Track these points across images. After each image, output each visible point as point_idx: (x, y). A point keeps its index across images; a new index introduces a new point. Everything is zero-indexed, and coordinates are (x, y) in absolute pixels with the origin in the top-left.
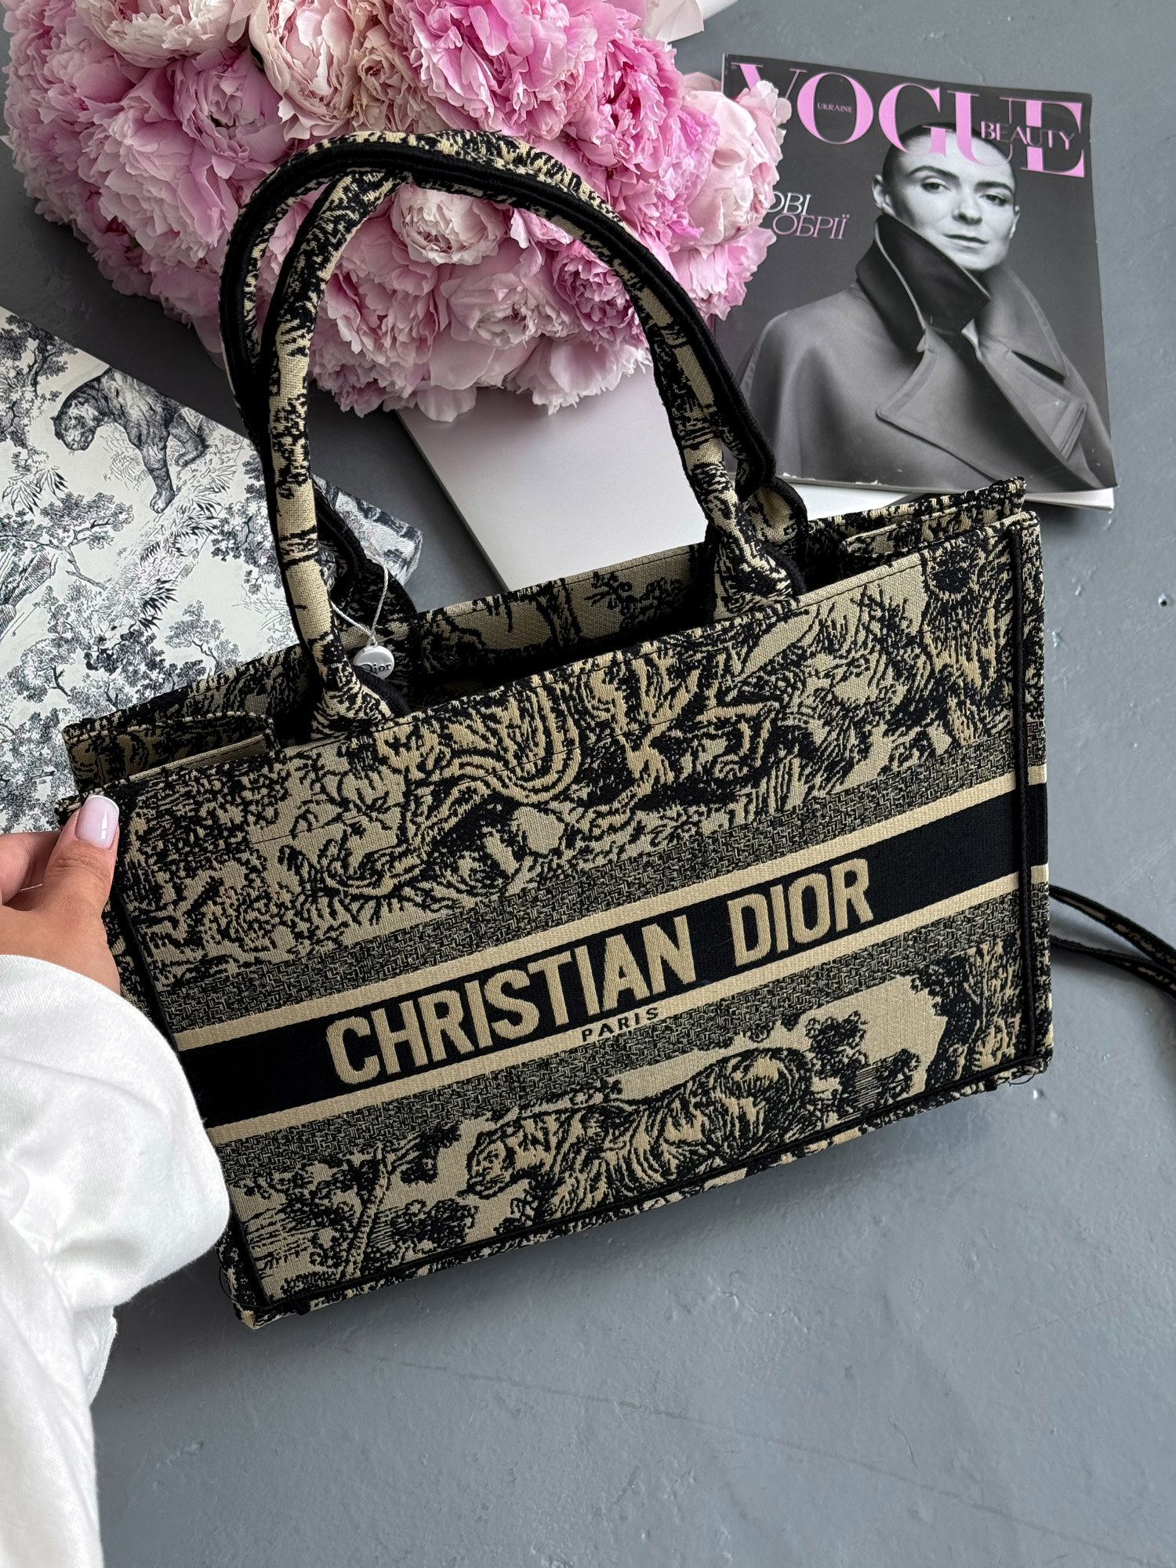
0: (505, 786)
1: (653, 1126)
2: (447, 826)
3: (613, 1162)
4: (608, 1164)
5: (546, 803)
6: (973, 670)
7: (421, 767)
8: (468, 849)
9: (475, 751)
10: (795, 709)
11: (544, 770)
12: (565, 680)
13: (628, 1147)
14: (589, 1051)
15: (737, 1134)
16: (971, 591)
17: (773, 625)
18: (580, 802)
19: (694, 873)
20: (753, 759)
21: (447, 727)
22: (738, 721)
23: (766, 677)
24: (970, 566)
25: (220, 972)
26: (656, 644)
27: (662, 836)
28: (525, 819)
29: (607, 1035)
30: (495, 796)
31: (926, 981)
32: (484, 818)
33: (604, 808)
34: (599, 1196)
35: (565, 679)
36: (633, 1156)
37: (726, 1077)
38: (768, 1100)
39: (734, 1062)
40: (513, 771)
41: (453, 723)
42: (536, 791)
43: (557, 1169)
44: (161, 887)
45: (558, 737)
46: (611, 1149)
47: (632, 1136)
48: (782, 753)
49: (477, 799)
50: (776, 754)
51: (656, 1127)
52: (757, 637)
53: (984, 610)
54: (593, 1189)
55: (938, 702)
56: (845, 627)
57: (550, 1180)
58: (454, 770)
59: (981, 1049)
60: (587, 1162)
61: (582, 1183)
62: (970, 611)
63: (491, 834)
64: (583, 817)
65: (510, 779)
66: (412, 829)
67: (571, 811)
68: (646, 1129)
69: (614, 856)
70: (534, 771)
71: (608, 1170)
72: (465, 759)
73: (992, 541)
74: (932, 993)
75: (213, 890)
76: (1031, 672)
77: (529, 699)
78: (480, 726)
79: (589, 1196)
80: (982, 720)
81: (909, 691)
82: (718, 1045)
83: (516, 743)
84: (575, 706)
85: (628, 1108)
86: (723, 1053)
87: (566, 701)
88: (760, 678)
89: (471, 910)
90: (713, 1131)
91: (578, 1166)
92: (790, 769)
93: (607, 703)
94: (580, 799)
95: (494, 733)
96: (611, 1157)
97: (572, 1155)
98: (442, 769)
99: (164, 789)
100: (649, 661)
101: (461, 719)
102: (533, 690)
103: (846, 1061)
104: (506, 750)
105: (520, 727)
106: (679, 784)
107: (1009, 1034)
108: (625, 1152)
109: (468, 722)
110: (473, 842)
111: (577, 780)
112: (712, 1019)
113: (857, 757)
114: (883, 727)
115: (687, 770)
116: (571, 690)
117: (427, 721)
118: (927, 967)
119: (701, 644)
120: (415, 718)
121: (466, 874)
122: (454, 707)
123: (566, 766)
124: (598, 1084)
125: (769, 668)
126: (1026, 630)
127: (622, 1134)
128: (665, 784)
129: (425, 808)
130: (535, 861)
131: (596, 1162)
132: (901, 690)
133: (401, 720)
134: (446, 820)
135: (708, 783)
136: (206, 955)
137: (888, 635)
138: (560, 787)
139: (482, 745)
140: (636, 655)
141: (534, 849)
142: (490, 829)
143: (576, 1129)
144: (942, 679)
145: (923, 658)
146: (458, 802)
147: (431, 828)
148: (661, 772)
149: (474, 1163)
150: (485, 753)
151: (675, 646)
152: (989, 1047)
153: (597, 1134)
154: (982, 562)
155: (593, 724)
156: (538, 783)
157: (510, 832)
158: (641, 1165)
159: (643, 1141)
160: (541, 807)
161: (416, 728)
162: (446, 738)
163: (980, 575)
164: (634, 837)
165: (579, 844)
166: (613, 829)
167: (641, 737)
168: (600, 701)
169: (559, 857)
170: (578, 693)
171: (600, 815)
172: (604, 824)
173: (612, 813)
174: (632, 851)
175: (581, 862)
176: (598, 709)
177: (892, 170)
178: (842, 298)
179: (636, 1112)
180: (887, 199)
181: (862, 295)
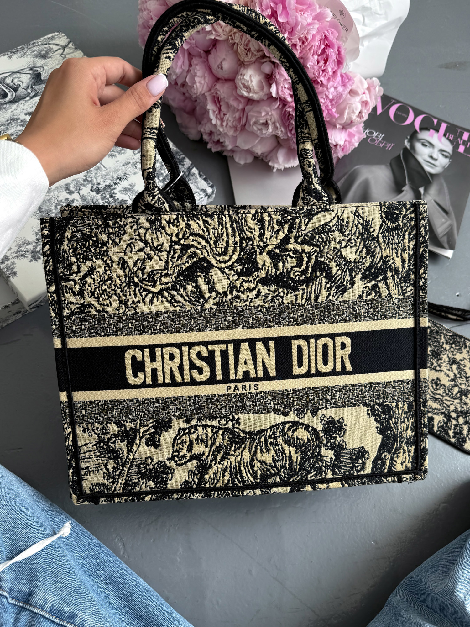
0: (209, 255)
1: (252, 448)
2: (184, 267)
3: (233, 463)
4: (231, 464)
5: (224, 269)
7: (177, 235)
8: (191, 281)
9: (199, 236)
10: (325, 254)
11: (223, 253)
12: (237, 215)
13: (240, 457)
14: (229, 398)
15: (287, 466)
17: (319, 212)
18: (237, 273)
19: (279, 322)
20: (307, 273)
21: (189, 221)
22: (302, 253)
23: (315, 235)
24: (399, 213)
25: (88, 312)
27: (268, 299)
28: (215, 273)
29: (236, 392)
30: (204, 259)
31: (373, 413)
32: (199, 268)
33: (246, 278)
34: (226, 480)
36: (242, 462)
37: (284, 432)
38: (301, 451)
39: (288, 425)
40: (213, 250)
41: (192, 220)
42: (221, 262)
43: (209, 459)
44: (73, 264)
45: (231, 239)
46: (233, 455)
47: (243, 451)
48: (319, 274)
49: (196, 257)
50: (316, 274)
51: (253, 450)
52: (313, 216)
53: (404, 235)
54: (224, 476)
56: (348, 223)
57: (206, 464)
58: (190, 241)
59: (396, 459)
60: (222, 459)
61: (219, 470)
62: (398, 234)
63: (201, 277)
64: (237, 280)
65: (211, 253)
66: (170, 264)
67: (233, 276)
68: (249, 449)
69: (248, 303)
70: (220, 252)
71: (231, 467)
72: (194, 238)
74: (376, 420)
75: (92, 270)
77: (222, 218)
78: (201, 224)
79: (222, 479)
80: (402, 287)
81: (372, 262)
82: (283, 414)
83: (215, 237)
84: (240, 227)
85: (242, 434)
86: (284, 418)
87: (236, 224)
88: (312, 234)
89: (189, 311)
90: (277, 461)
91: (218, 460)
92: (321, 282)
93: (252, 229)
94: (237, 271)
95: (207, 229)
96: (232, 460)
97: (216, 453)
98: (185, 239)
99: (81, 220)
100: (270, 215)
101: (195, 219)
102: (224, 215)
103: (337, 443)
104: (211, 239)
105: (217, 230)
106: (277, 276)
107: (409, 455)
108: (239, 459)
109: (198, 221)
110: (193, 278)
111: (237, 262)
113: (349, 287)
114: (361, 275)
115: (280, 271)
116: (239, 219)
117: (182, 216)
118: (374, 405)
119: (290, 213)
120: (178, 214)
121: (189, 292)
122: (193, 213)
123: (233, 254)
124: (231, 417)
125: (316, 231)
126: (421, 250)
127: (238, 448)
128: (271, 274)
129: (176, 256)
130: (217, 295)
131: (226, 460)
132: (369, 260)
133: (172, 213)
134: (184, 264)
135: (288, 279)
136: (84, 302)
137: (365, 233)
138: (230, 263)
139: (202, 234)
140: (265, 211)
141: (217, 289)
142: (200, 274)
143: (219, 439)
145: (378, 248)
146: (189, 258)
147: (178, 266)
148: (270, 268)
149: (176, 444)
150: (202, 237)
153: (227, 444)
154: (404, 213)
155: (246, 237)
156: (222, 258)
157: (208, 278)
158: (245, 469)
159: (247, 456)
160: (221, 270)
161: (178, 217)
162: (188, 226)
164: (257, 297)
165: (235, 293)
166: (249, 290)
167: (264, 249)
168: (249, 227)
169: (226, 297)
170: (241, 221)
171: (244, 281)
172: (246, 285)
173: (250, 282)
174: (256, 303)
175: (234, 301)
176: (248, 231)
177: (413, 136)
178: (383, 167)
179: (245, 438)
180: (409, 144)
181: (390, 168)
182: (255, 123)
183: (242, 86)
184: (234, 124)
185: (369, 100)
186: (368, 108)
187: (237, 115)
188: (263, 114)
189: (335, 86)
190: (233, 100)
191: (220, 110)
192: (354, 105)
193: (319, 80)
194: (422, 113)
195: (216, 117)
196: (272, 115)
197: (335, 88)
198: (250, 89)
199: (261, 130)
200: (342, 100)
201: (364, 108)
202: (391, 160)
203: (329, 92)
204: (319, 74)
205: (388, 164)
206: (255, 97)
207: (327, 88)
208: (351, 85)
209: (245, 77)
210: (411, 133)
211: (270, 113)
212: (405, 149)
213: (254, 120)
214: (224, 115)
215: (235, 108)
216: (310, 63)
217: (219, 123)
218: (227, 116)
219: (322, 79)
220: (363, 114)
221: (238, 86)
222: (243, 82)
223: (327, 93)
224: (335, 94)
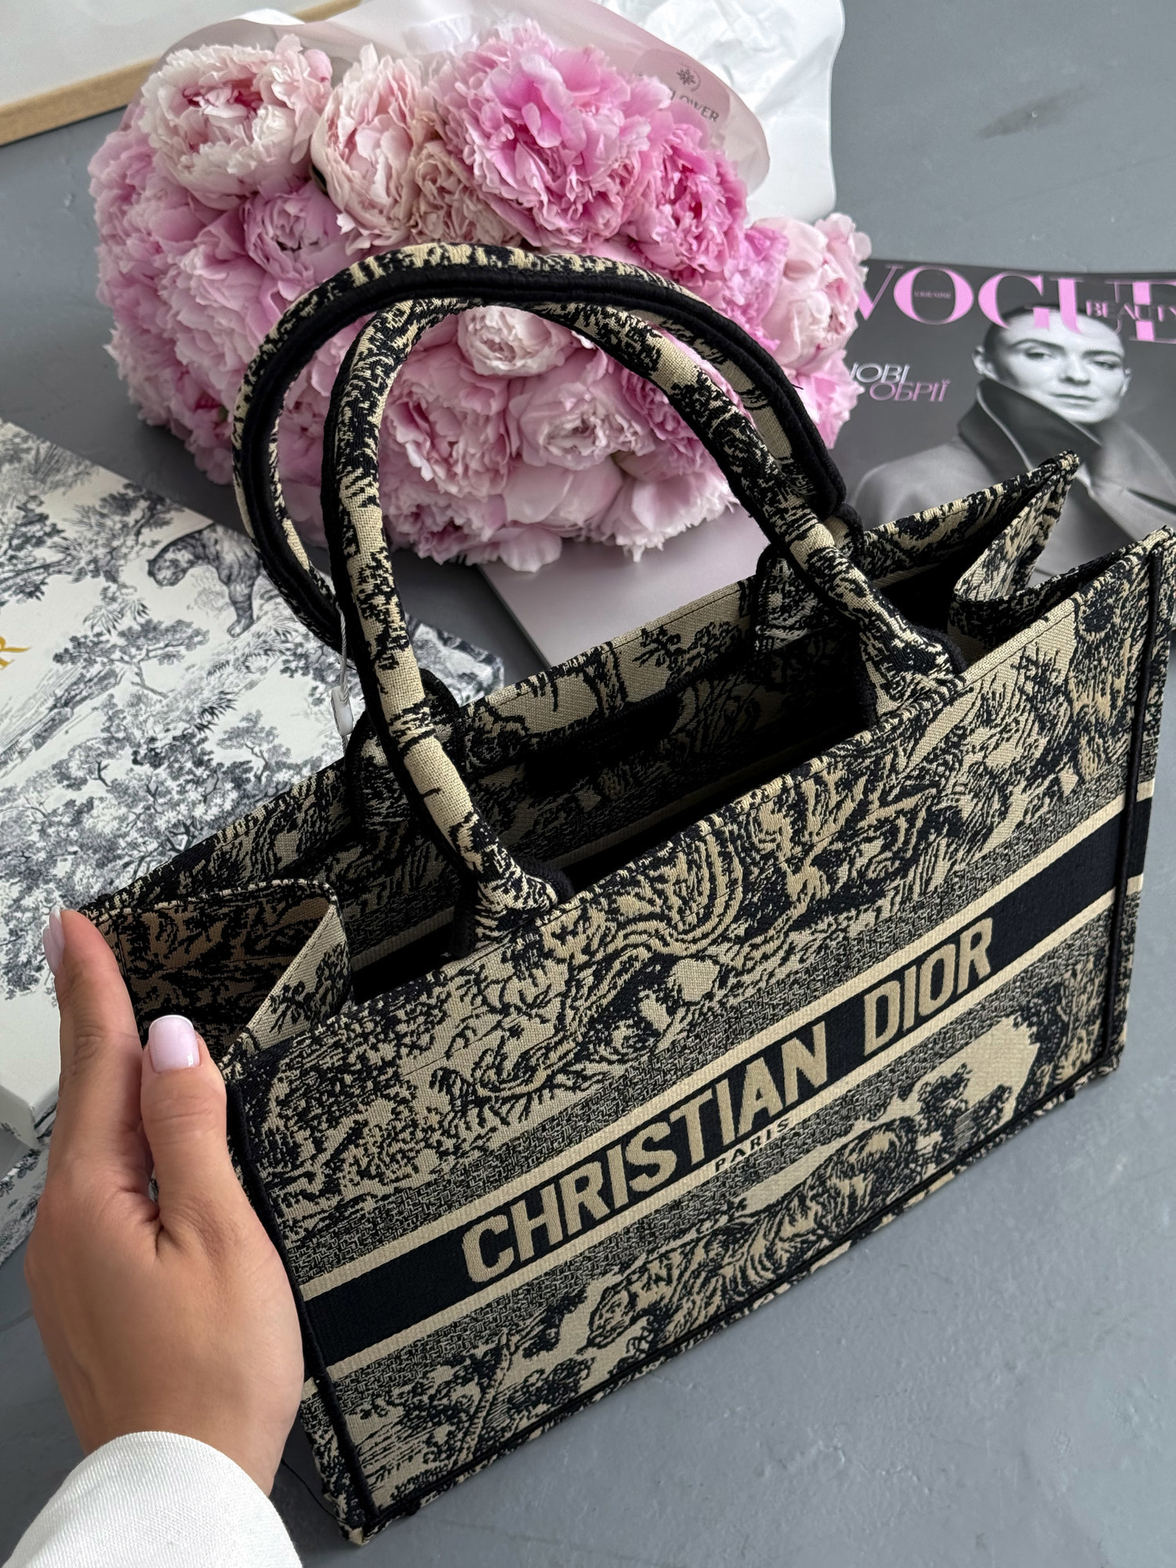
0: (666, 944)
1: (770, 1229)
2: (604, 1002)
3: (729, 1275)
4: (724, 1278)
5: (705, 949)
6: (1104, 703)
7: (586, 950)
8: (623, 1018)
9: (642, 918)
10: (950, 791)
11: (703, 920)
12: (734, 820)
13: (745, 1257)
14: (721, 1180)
15: (845, 1211)
16: (1113, 626)
17: (940, 711)
18: (737, 940)
19: (837, 977)
20: (905, 851)
21: (615, 901)
22: (896, 818)
23: (928, 767)
24: (1116, 600)
25: (356, 1212)
26: (825, 759)
27: (811, 950)
28: (682, 972)
29: (740, 1158)
30: (657, 958)
31: (1026, 1015)
32: (641, 982)
33: (759, 939)
34: (712, 1309)
35: (734, 818)
36: (749, 1264)
37: (842, 1163)
38: (876, 1172)
39: (851, 1146)
40: (675, 928)
41: (621, 894)
42: (695, 941)
43: (676, 1298)
45: (722, 880)
46: (729, 1264)
47: (750, 1246)
48: (932, 837)
49: (637, 965)
50: (927, 840)
51: (774, 1230)
52: (924, 728)
53: (1123, 641)
55: (1072, 745)
56: (1003, 696)
57: (668, 1310)
58: (619, 943)
59: (1064, 1063)
60: (705, 1283)
61: (698, 1303)
62: (1110, 646)
63: (647, 997)
64: (738, 953)
65: (671, 936)
66: (570, 1015)
67: (727, 951)
68: (764, 1234)
69: (763, 984)
70: (695, 922)
72: (629, 929)
73: (1136, 570)
74: (1030, 1025)
75: (356, 1131)
76: (1154, 690)
77: (697, 850)
78: (648, 892)
79: (703, 1313)
80: (1105, 751)
81: (1049, 742)
82: (840, 1135)
83: (681, 897)
84: (743, 845)
85: (749, 1221)
86: (844, 1140)
87: (733, 842)
88: (922, 769)
89: (620, 1077)
90: (823, 1217)
91: (696, 1289)
92: (938, 851)
93: (774, 833)
94: (737, 937)
95: (660, 893)
96: (728, 1272)
97: (692, 1281)
98: (606, 945)
100: (818, 779)
101: (629, 889)
102: (703, 840)
103: (949, 1112)
104: (670, 908)
105: (686, 881)
106: (833, 895)
107: (1089, 1041)
108: (742, 1262)
109: (637, 890)
110: (629, 1010)
111: (736, 920)
112: (836, 1113)
113: (997, 822)
114: (1023, 784)
115: (843, 879)
116: (740, 829)
117: (595, 901)
118: (1029, 1002)
119: (870, 750)
120: (582, 900)
121: (619, 1044)
122: (622, 878)
123: (727, 906)
124: (725, 1207)
125: (932, 757)
126: (1155, 651)
127: (741, 1246)
128: (821, 898)
129: (585, 990)
130: (687, 1011)
131: (714, 1280)
132: (1043, 742)
133: (567, 906)
134: (605, 996)
135: (860, 887)
136: (341, 1201)
137: (1039, 691)
138: (720, 930)
139: (647, 909)
140: (806, 777)
141: (687, 998)
142: (647, 992)
143: (700, 1255)
144: (1078, 724)
145: (1065, 705)
146: (619, 974)
147: (590, 1007)
148: (818, 888)
149: (597, 1318)
150: (651, 916)
151: (845, 757)
152: (1071, 1059)
153: (718, 1254)
154: (1124, 594)
155: (758, 858)
156: (698, 933)
157: (666, 989)
158: (755, 1268)
159: (760, 1247)
160: (699, 955)
161: (585, 911)
162: (613, 912)
163: (1123, 607)
164: (785, 960)
165: (732, 981)
166: (765, 957)
167: (801, 860)
168: (767, 833)
169: (711, 1000)
170: (747, 830)
171: (755, 947)
172: (757, 955)
173: (765, 942)
174: (781, 974)
175: (731, 999)
176: (764, 841)
177: (993, 342)
178: (944, 450)
179: (757, 1221)
180: (990, 366)
181: (964, 447)
182: (551, 437)
183: (485, 349)
184: (486, 460)
185: (842, 275)
186: (848, 299)
187: (490, 432)
188: (568, 405)
189: (741, 267)
190: (467, 395)
191: (433, 436)
192: (809, 301)
193: (695, 266)
194: (990, 272)
195: (428, 460)
196: (594, 399)
197: (744, 273)
198: (511, 349)
199: (573, 449)
200: (771, 300)
201: (838, 303)
202: (959, 425)
203: (730, 288)
204: (690, 249)
205: (956, 439)
206: (533, 365)
207: (724, 279)
208: (783, 252)
209: (488, 322)
210: (982, 336)
211: (587, 397)
212: (986, 384)
213: (546, 430)
214: (452, 444)
215: (477, 415)
216: (659, 229)
217: (441, 472)
218: (460, 448)
219: (702, 259)
220: (842, 319)
221: (472, 352)
222: (486, 335)
223: (727, 293)
224: (749, 288)
